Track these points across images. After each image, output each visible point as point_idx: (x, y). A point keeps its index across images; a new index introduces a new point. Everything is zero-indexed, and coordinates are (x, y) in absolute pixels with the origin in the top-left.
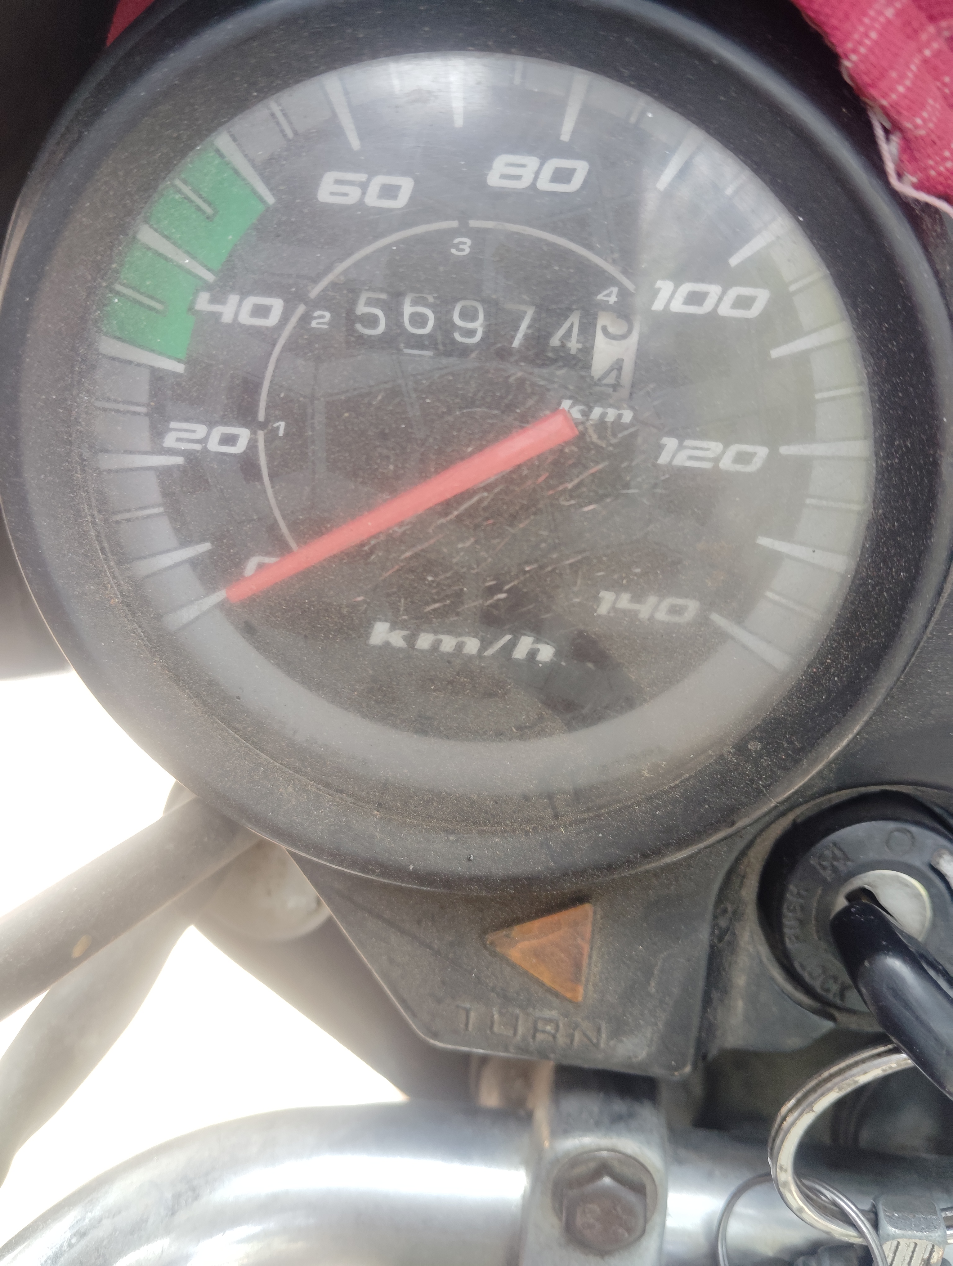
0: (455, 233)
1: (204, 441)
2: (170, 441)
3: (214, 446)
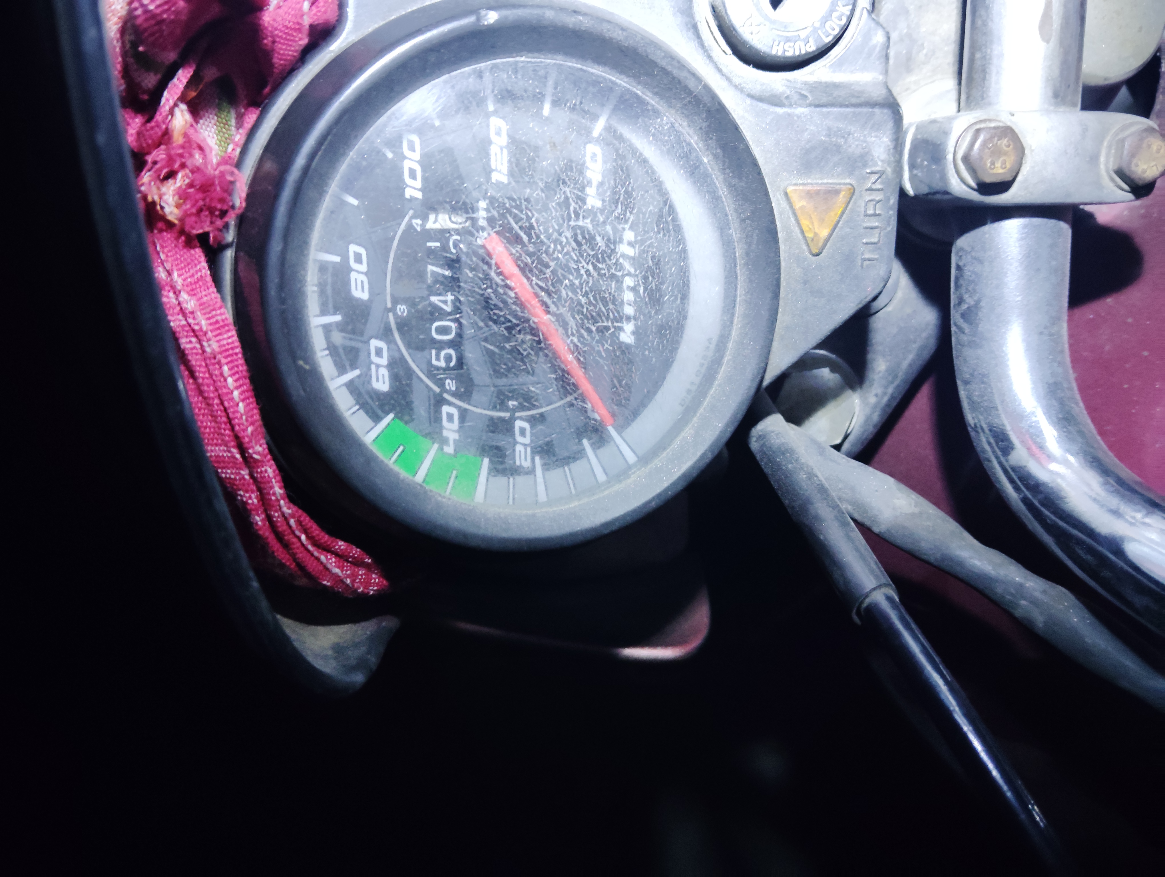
0: (395, 314)
1: (525, 445)
2: (527, 464)
3: (527, 440)
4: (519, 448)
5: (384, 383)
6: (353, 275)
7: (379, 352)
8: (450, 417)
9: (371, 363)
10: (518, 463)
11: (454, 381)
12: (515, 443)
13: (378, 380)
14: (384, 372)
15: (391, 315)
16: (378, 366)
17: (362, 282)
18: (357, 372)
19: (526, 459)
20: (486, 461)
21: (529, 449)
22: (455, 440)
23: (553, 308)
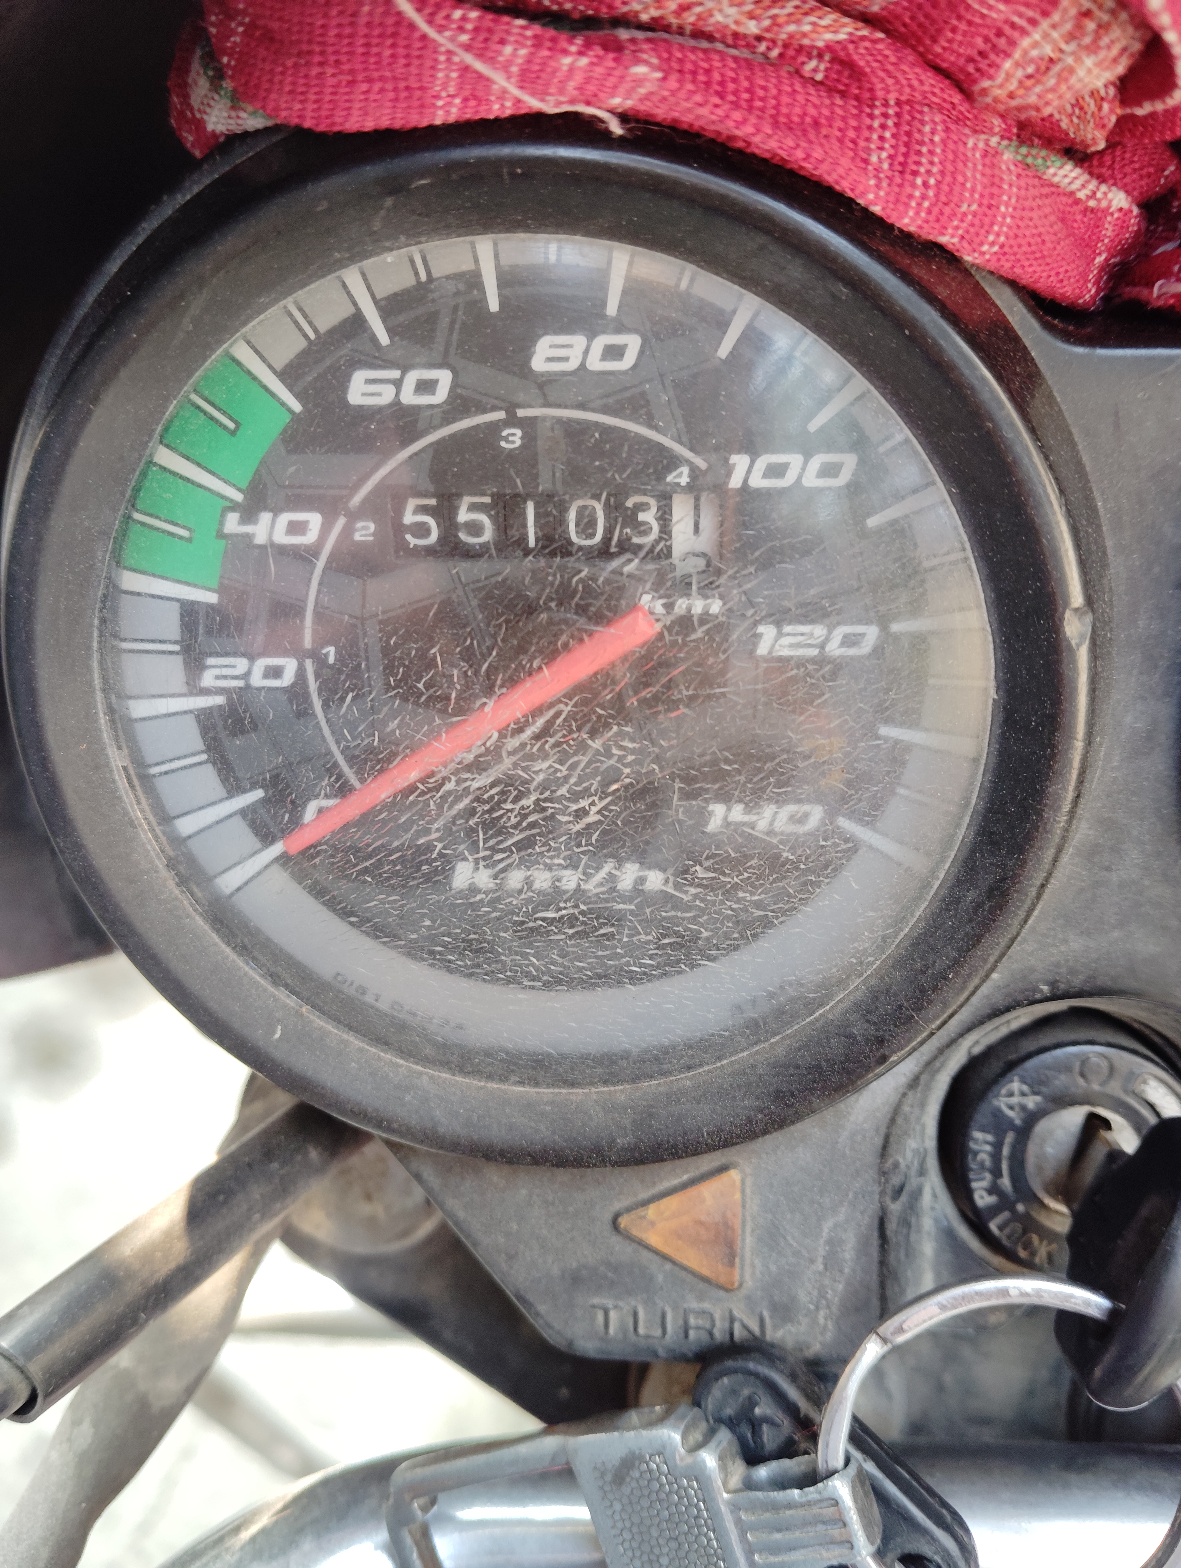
0: (502, 424)
1: (247, 675)
3: (257, 680)
4: (241, 665)
5: (364, 394)
6: (579, 341)
7: (427, 387)
8: (298, 528)
9: (405, 370)
10: (211, 661)
11: (371, 538)
12: (252, 657)
13: (369, 381)
14: (386, 395)
15: (501, 415)
16: (398, 384)
17: (566, 359)
18: (384, 339)
19: (218, 677)
20: (212, 598)
21: (240, 683)
22: (249, 537)
23: (513, 743)
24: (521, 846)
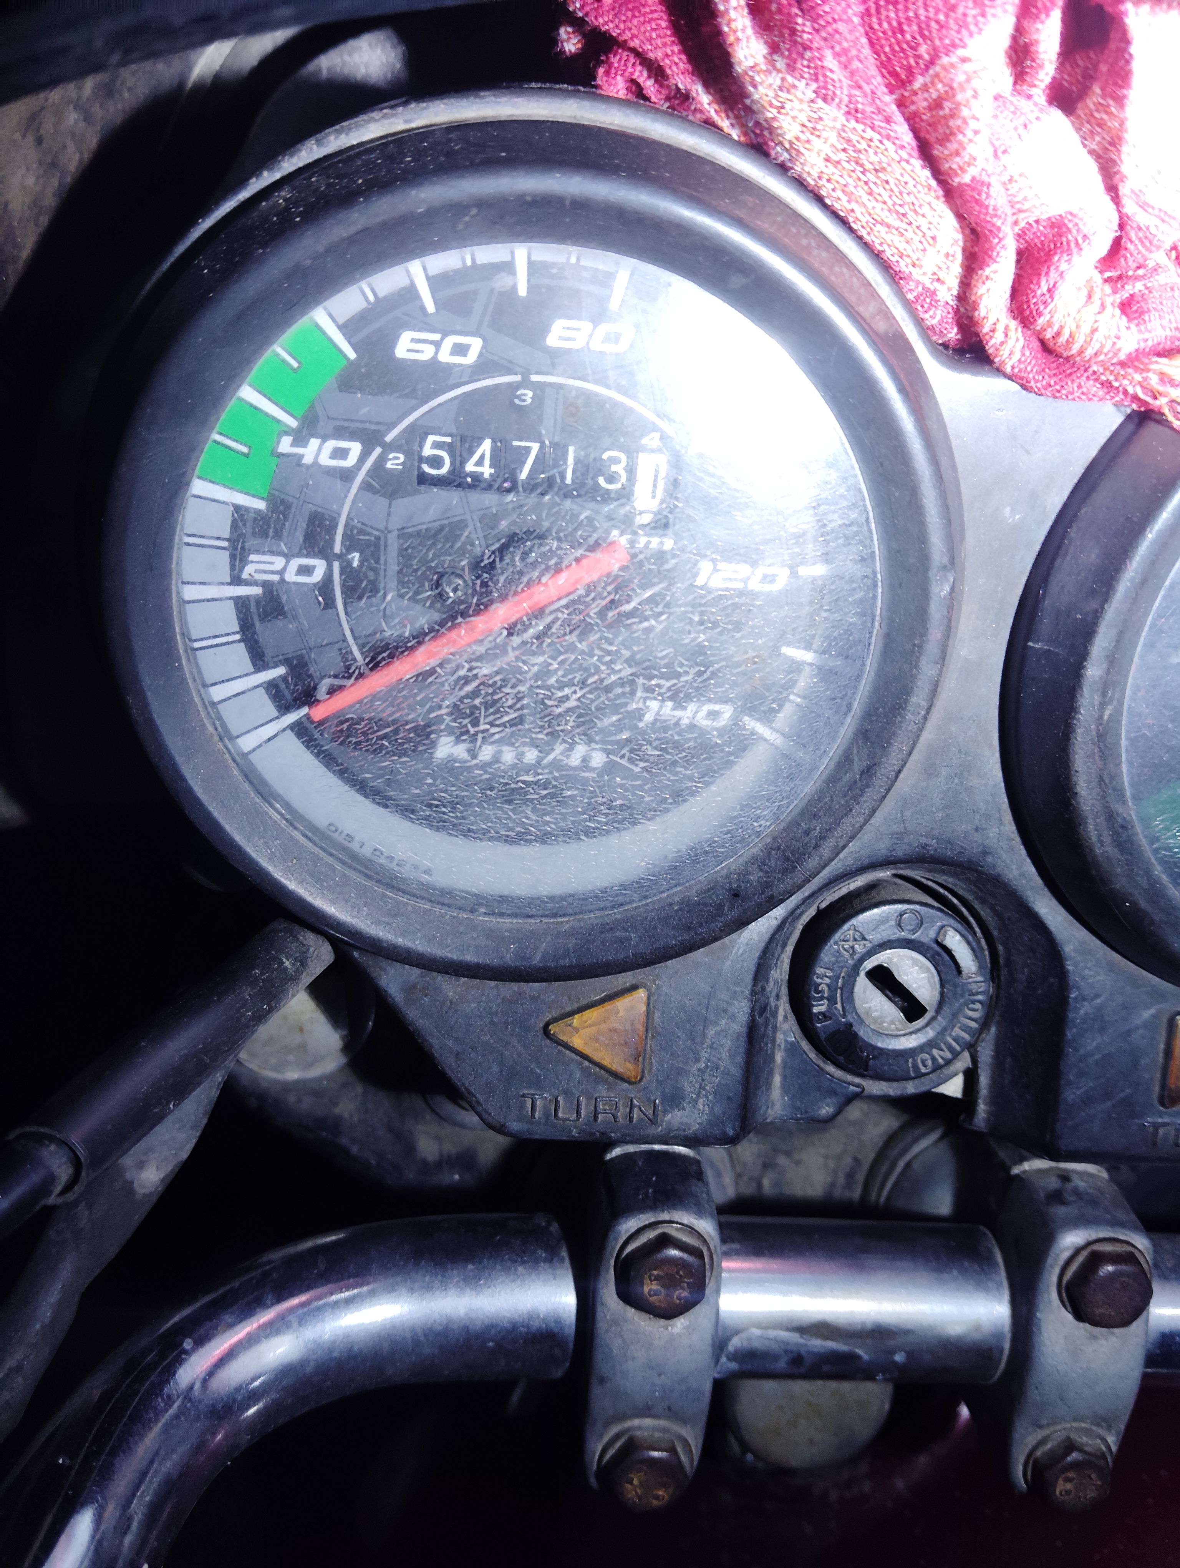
0: (518, 385)
1: (281, 572)
2: (249, 572)
3: (291, 576)
4: (279, 562)
5: (408, 350)
6: (586, 326)
7: (460, 350)
8: (340, 453)
9: (445, 334)
10: (252, 557)
11: (401, 467)
12: (288, 557)
13: (415, 341)
14: (427, 353)
15: (518, 378)
16: (437, 345)
17: (574, 340)
18: (431, 308)
19: (258, 571)
20: (261, 505)
21: (276, 578)
22: (301, 456)
24: (512, 723)
